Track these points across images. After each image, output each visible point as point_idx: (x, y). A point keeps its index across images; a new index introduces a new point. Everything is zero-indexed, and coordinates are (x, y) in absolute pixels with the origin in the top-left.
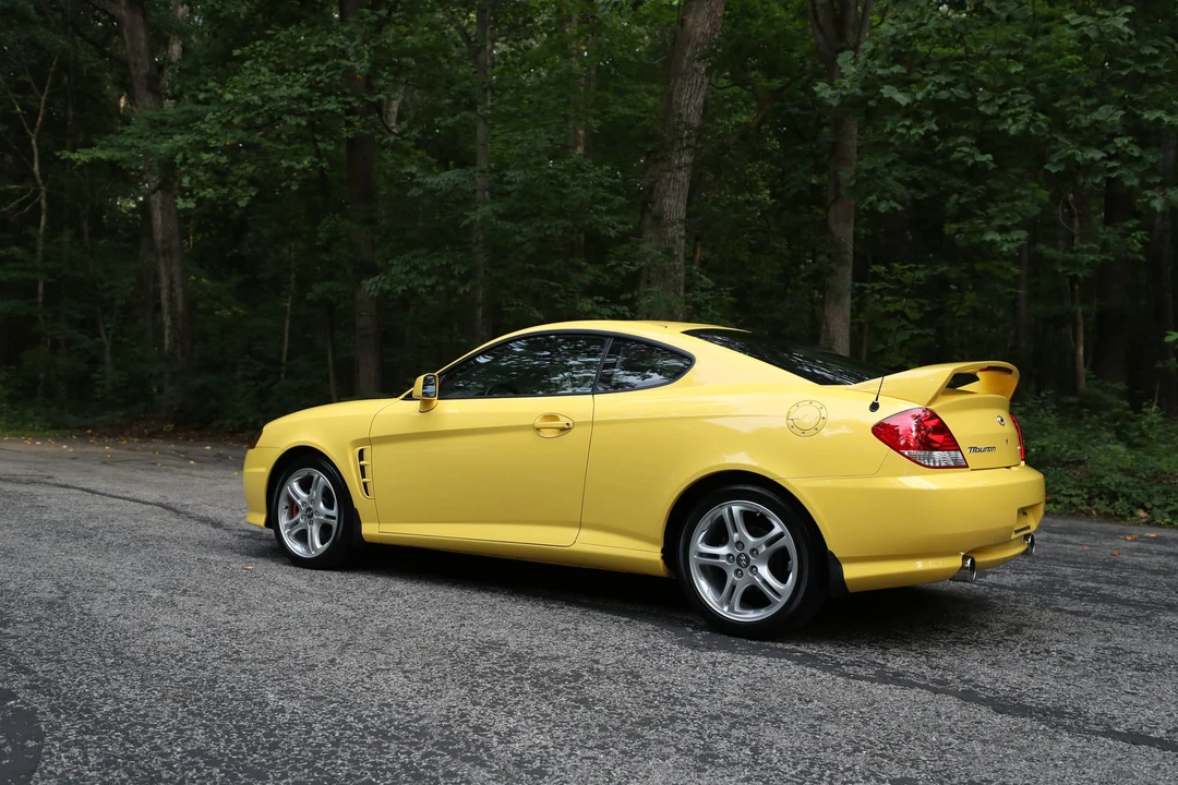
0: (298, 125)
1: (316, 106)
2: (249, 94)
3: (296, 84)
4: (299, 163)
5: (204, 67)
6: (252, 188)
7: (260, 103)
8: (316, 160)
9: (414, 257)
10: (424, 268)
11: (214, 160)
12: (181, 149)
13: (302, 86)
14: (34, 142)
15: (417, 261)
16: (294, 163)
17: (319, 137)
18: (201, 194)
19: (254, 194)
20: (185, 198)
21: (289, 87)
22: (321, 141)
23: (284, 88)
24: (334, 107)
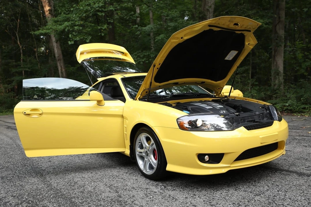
0: (102, 15)
1: (107, 9)
2: (87, 7)
3: (100, 3)
4: (103, 27)
5: (66, 4)
6: (90, 36)
7: (90, 9)
8: (108, 26)
9: (138, 53)
10: (142, 56)
11: (78, 28)
12: (68, 26)
13: (102, 3)
14: (17, 35)
15: (139, 54)
16: (102, 27)
17: (108, 19)
18: (75, 39)
19: (90, 38)
20: (70, 41)
21: (98, 4)
22: (109, 20)
23: (97, 4)
24: (112, 8)
